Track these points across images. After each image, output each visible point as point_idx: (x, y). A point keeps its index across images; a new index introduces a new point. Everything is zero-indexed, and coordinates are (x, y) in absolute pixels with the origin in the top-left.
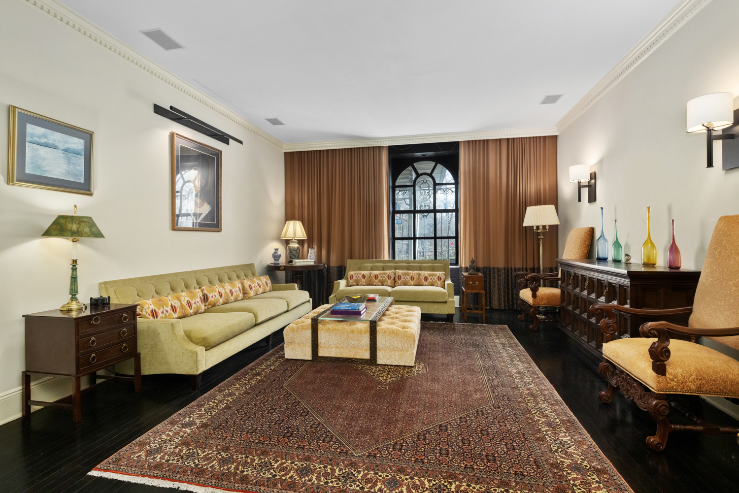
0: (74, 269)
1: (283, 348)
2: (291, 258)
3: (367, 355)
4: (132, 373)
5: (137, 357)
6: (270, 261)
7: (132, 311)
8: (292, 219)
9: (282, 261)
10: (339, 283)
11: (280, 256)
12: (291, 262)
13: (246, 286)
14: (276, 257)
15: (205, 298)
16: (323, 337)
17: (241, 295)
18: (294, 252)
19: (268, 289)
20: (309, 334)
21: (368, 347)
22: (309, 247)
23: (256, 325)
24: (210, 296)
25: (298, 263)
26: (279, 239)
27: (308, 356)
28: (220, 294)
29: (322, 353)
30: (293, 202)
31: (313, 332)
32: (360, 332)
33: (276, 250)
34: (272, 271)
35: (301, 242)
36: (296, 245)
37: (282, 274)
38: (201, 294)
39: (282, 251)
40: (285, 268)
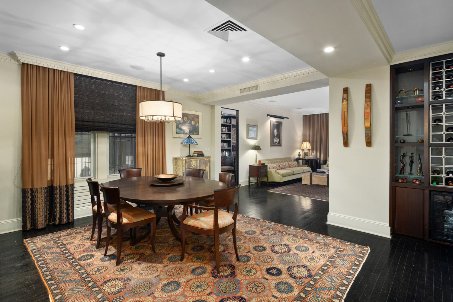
0: (256, 157)
1: (302, 182)
2: (305, 156)
3: (326, 185)
4: (266, 181)
5: (267, 177)
6: (297, 157)
7: (267, 166)
8: (305, 141)
9: (301, 157)
10: (323, 166)
11: (300, 155)
12: (305, 157)
13: (290, 164)
14: (299, 155)
15: (279, 166)
16: (313, 178)
17: (288, 167)
18: (306, 154)
19: (296, 166)
20: (309, 177)
21: (327, 182)
22: (312, 151)
23: (294, 174)
24: (280, 166)
25: (307, 158)
26: (300, 149)
27: (309, 184)
28: (283, 166)
29: (313, 183)
30: (306, 135)
31: (310, 177)
32: (324, 178)
33: (299, 153)
34: (297, 160)
35: (309, 150)
36: (307, 151)
37: (301, 161)
38: (278, 165)
39: (301, 153)
40: (303, 159)
